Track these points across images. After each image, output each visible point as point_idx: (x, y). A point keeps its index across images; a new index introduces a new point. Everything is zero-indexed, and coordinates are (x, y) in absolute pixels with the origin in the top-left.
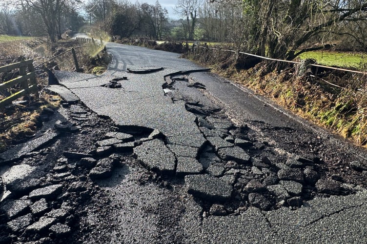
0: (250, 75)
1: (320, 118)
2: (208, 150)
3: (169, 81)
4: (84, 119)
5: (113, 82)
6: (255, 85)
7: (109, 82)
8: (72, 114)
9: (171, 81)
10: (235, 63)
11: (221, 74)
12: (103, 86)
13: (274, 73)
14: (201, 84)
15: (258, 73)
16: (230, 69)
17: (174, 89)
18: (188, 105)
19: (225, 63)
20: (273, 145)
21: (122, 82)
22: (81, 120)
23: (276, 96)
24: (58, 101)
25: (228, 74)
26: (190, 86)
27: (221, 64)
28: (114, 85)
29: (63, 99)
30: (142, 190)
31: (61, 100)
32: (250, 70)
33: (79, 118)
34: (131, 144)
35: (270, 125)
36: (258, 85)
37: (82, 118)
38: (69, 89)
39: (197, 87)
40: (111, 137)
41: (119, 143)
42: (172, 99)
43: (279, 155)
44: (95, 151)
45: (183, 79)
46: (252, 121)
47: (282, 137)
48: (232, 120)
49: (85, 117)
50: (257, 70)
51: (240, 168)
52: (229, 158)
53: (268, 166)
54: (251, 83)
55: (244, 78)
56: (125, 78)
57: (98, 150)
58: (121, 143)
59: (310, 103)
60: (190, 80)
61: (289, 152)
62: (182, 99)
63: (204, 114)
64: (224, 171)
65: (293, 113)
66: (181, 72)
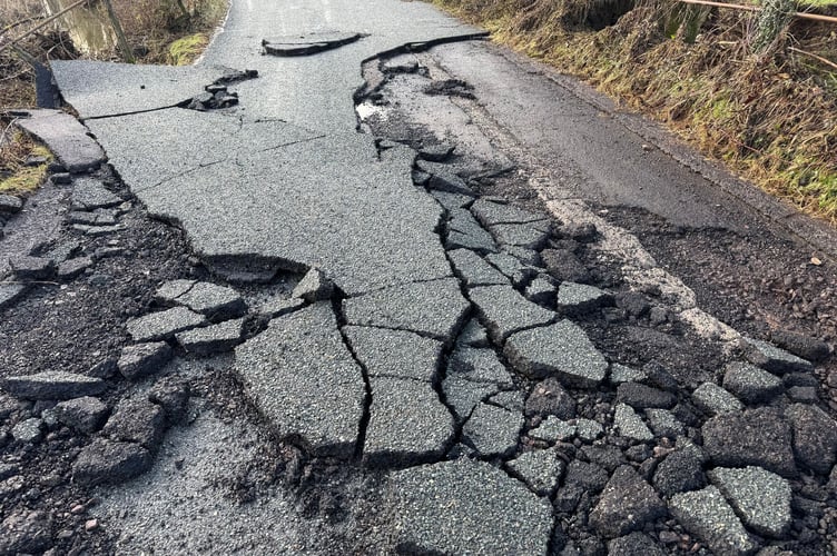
0: (601, 50)
1: (817, 193)
2: (473, 339)
3: (374, 75)
4: (110, 229)
5: (214, 91)
6: (617, 80)
7: (202, 91)
8: (73, 215)
9: (380, 77)
10: (560, 13)
11: (520, 48)
12: (184, 105)
13: (675, 43)
14: (464, 85)
15: (626, 45)
16: (545, 31)
17: (387, 104)
18: (422, 163)
19: (529, 14)
20: (675, 298)
21: (240, 88)
22: (97, 235)
23: (679, 115)
24: (44, 167)
25: (540, 48)
26: (431, 91)
27: (520, 17)
28: (218, 99)
29: (57, 158)
30: (242, 532)
31: (52, 161)
32: (602, 34)
33: (93, 224)
34: (230, 329)
35: (664, 219)
36: (624, 80)
37: (101, 225)
38: (82, 122)
39: (451, 94)
40: (172, 304)
41: (190, 328)
42: (377, 143)
43: (698, 340)
44: (113, 363)
45: (414, 70)
46: (608, 208)
47: (703, 264)
48: (550, 205)
49: (112, 219)
50: (625, 33)
51: (576, 412)
52: (542, 373)
53: (668, 398)
54: (606, 76)
55: (586, 58)
56: (253, 75)
57: (124, 361)
58: (201, 325)
59: (787, 142)
60: (433, 71)
61: (728, 324)
62: (404, 142)
63: (466, 193)
64: (524, 431)
65: (732, 173)
66: (409, 45)
